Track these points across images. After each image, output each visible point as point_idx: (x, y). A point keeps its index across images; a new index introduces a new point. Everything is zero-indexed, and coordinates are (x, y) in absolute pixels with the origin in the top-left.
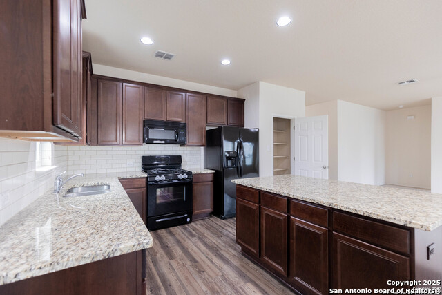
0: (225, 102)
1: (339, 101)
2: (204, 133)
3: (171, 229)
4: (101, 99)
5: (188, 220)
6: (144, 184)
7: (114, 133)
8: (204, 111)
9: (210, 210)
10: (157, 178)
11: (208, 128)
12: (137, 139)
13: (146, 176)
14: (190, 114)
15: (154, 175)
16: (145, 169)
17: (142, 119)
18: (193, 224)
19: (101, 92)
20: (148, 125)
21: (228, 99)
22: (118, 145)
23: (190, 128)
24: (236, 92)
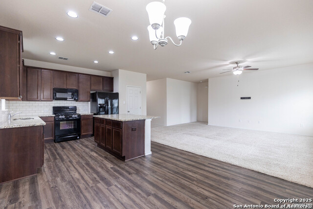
0: (101, 79)
1: (167, 79)
2: (89, 95)
3: (68, 142)
4: (29, 78)
5: (78, 137)
6: (53, 120)
7: (36, 94)
8: (89, 83)
9: (91, 133)
10: (60, 117)
11: (92, 92)
12: (50, 97)
13: (54, 115)
14: (81, 85)
15: (59, 116)
16: (54, 113)
17: (52, 87)
18: (81, 140)
19: (29, 74)
20: (56, 91)
21: (103, 77)
22: (39, 101)
23: (81, 92)
24: (110, 73)
